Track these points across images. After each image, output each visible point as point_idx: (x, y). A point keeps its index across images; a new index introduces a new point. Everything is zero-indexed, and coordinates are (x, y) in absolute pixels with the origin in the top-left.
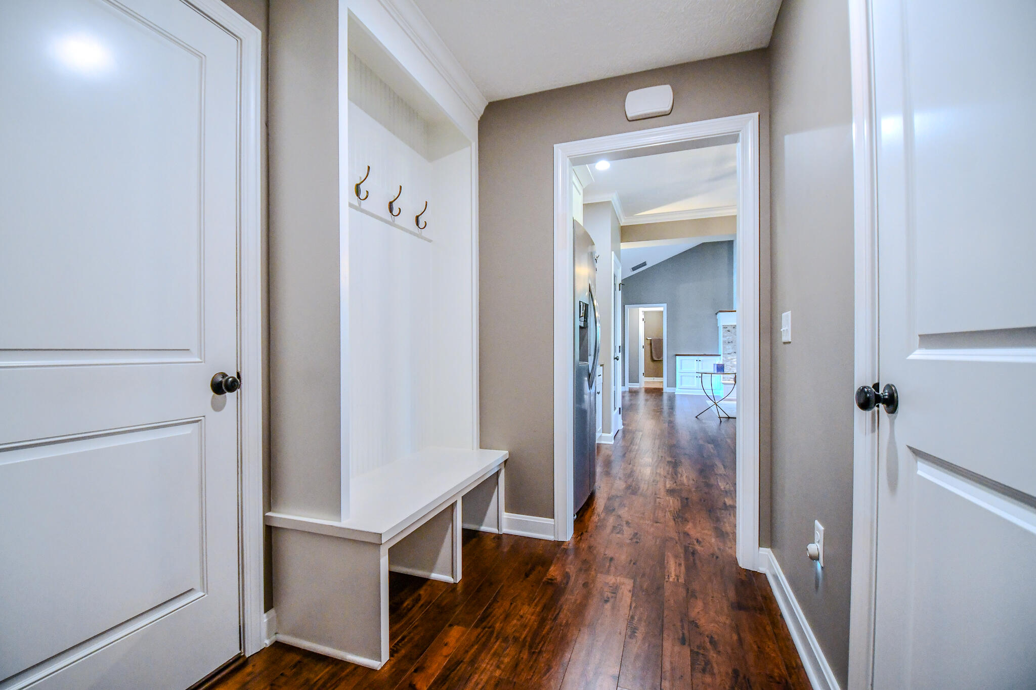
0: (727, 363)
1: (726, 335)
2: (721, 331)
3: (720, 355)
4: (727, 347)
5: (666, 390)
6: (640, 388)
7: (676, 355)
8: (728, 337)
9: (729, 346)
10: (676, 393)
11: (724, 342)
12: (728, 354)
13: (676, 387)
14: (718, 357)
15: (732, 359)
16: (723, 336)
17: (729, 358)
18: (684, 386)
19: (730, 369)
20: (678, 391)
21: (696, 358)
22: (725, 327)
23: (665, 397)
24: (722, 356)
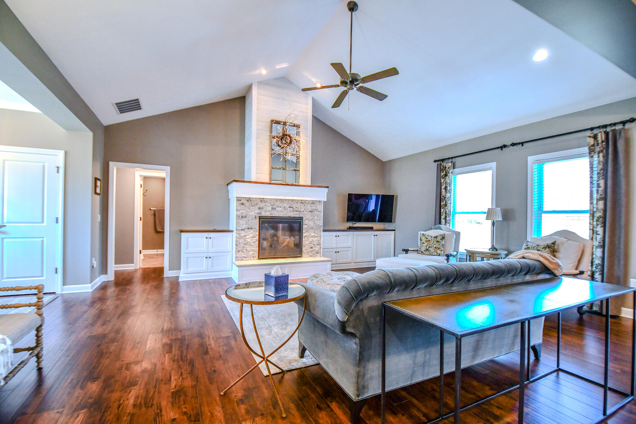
0: (240, 240)
1: (239, 208)
2: (234, 205)
3: (232, 231)
4: (241, 222)
5: (168, 273)
6: (136, 271)
7: (181, 231)
8: (241, 211)
9: (243, 222)
10: (180, 280)
11: (238, 216)
12: (242, 230)
13: (180, 269)
14: (230, 234)
15: (245, 236)
16: (237, 210)
17: (243, 235)
18: (190, 270)
19: (244, 247)
20: (183, 277)
21: (206, 234)
22: (239, 199)
23: (166, 284)
24: (234, 233)
